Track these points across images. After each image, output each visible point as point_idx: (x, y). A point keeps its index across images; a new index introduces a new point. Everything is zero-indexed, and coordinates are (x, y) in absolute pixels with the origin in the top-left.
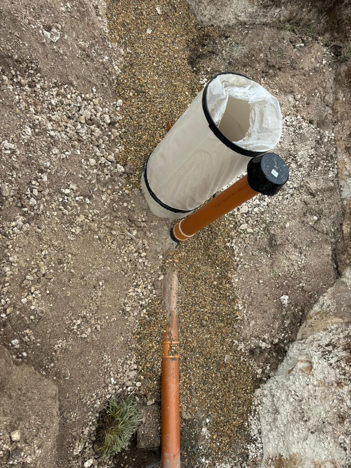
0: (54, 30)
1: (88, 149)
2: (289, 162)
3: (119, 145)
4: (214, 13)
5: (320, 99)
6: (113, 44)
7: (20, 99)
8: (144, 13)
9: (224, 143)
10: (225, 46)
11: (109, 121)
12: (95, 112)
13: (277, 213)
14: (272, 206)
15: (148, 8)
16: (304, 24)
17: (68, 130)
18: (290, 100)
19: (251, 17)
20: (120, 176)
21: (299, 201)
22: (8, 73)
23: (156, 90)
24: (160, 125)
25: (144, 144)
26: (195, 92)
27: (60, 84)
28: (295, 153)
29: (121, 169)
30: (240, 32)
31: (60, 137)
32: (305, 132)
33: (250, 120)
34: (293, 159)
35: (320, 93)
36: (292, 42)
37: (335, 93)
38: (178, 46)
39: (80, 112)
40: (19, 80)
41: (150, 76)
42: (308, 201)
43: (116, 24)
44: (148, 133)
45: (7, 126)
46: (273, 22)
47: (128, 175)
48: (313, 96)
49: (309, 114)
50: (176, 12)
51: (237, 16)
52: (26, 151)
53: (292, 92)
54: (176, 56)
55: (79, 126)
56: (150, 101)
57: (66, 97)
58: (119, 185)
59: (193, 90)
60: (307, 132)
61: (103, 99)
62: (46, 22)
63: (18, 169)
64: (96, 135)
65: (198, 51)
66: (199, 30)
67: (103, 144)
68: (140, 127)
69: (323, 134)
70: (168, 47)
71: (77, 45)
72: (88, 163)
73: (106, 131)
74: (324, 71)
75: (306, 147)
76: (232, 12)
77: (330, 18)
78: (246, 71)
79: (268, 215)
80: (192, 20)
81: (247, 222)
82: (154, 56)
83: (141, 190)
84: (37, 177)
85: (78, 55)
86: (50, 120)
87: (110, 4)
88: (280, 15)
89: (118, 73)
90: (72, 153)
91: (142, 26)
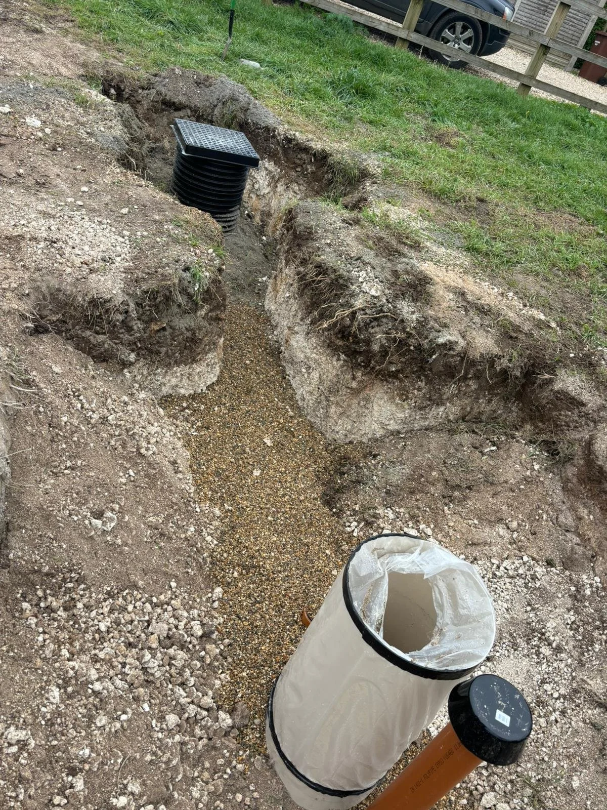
0: (109, 514)
1: (163, 696)
2: (535, 646)
3: (221, 671)
4: (349, 427)
5: (551, 523)
6: (202, 505)
7: (45, 640)
8: (247, 450)
9: (395, 664)
10: (376, 468)
11: (200, 633)
12: (176, 622)
13: (546, 759)
14: (533, 744)
15: (253, 441)
16: (488, 418)
17: (126, 670)
18: (501, 533)
19: (404, 423)
20: (225, 735)
21: (581, 724)
22: (31, 597)
23: (277, 559)
24: (290, 620)
25: (265, 661)
26: (341, 546)
27: (116, 591)
28: (541, 626)
29: (226, 720)
30: (394, 445)
31: (112, 688)
32: (545, 584)
33: (435, 604)
34: (540, 638)
35: (548, 514)
36: (476, 448)
37: (573, 509)
38: (303, 483)
39: (150, 629)
40: (48, 604)
41: (266, 538)
42: (598, 720)
43: (206, 475)
44: (270, 639)
45: (18, 696)
46: (440, 423)
47: (240, 730)
48: (538, 520)
49: (541, 550)
50: (294, 437)
51: (383, 426)
52: (48, 736)
53: (500, 520)
54: (302, 498)
55: (148, 656)
56: (268, 580)
57: (126, 609)
58: (223, 756)
59: (337, 543)
60: (549, 583)
61: (190, 594)
62: (96, 507)
63: (28, 780)
64: (178, 663)
65: (336, 483)
66: (332, 452)
67: (191, 676)
68: (255, 629)
69: (578, 582)
70: (287, 488)
71: (145, 524)
72: (164, 726)
73: (195, 651)
74: (542, 479)
75: (557, 610)
76: (375, 421)
77: (523, 405)
78: (417, 500)
79: (529, 765)
80: (320, 441)
81: (493, 788)
82: (268, 506)
83: (267, 757)
84: (63, 786)
85: (145, 539)
86: (95, 660)
87: (195, 451)
88: (447, 413)
89: (213, 546)
90: (133, 713)
91: (245, 467)
